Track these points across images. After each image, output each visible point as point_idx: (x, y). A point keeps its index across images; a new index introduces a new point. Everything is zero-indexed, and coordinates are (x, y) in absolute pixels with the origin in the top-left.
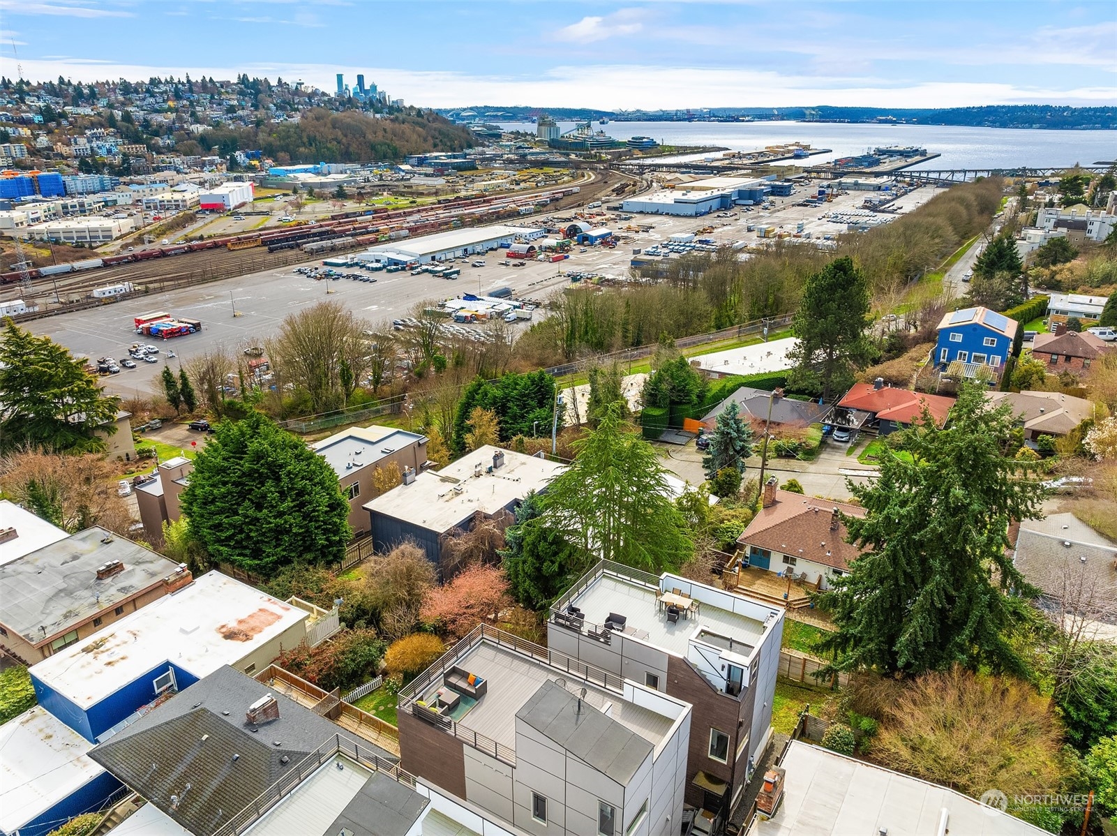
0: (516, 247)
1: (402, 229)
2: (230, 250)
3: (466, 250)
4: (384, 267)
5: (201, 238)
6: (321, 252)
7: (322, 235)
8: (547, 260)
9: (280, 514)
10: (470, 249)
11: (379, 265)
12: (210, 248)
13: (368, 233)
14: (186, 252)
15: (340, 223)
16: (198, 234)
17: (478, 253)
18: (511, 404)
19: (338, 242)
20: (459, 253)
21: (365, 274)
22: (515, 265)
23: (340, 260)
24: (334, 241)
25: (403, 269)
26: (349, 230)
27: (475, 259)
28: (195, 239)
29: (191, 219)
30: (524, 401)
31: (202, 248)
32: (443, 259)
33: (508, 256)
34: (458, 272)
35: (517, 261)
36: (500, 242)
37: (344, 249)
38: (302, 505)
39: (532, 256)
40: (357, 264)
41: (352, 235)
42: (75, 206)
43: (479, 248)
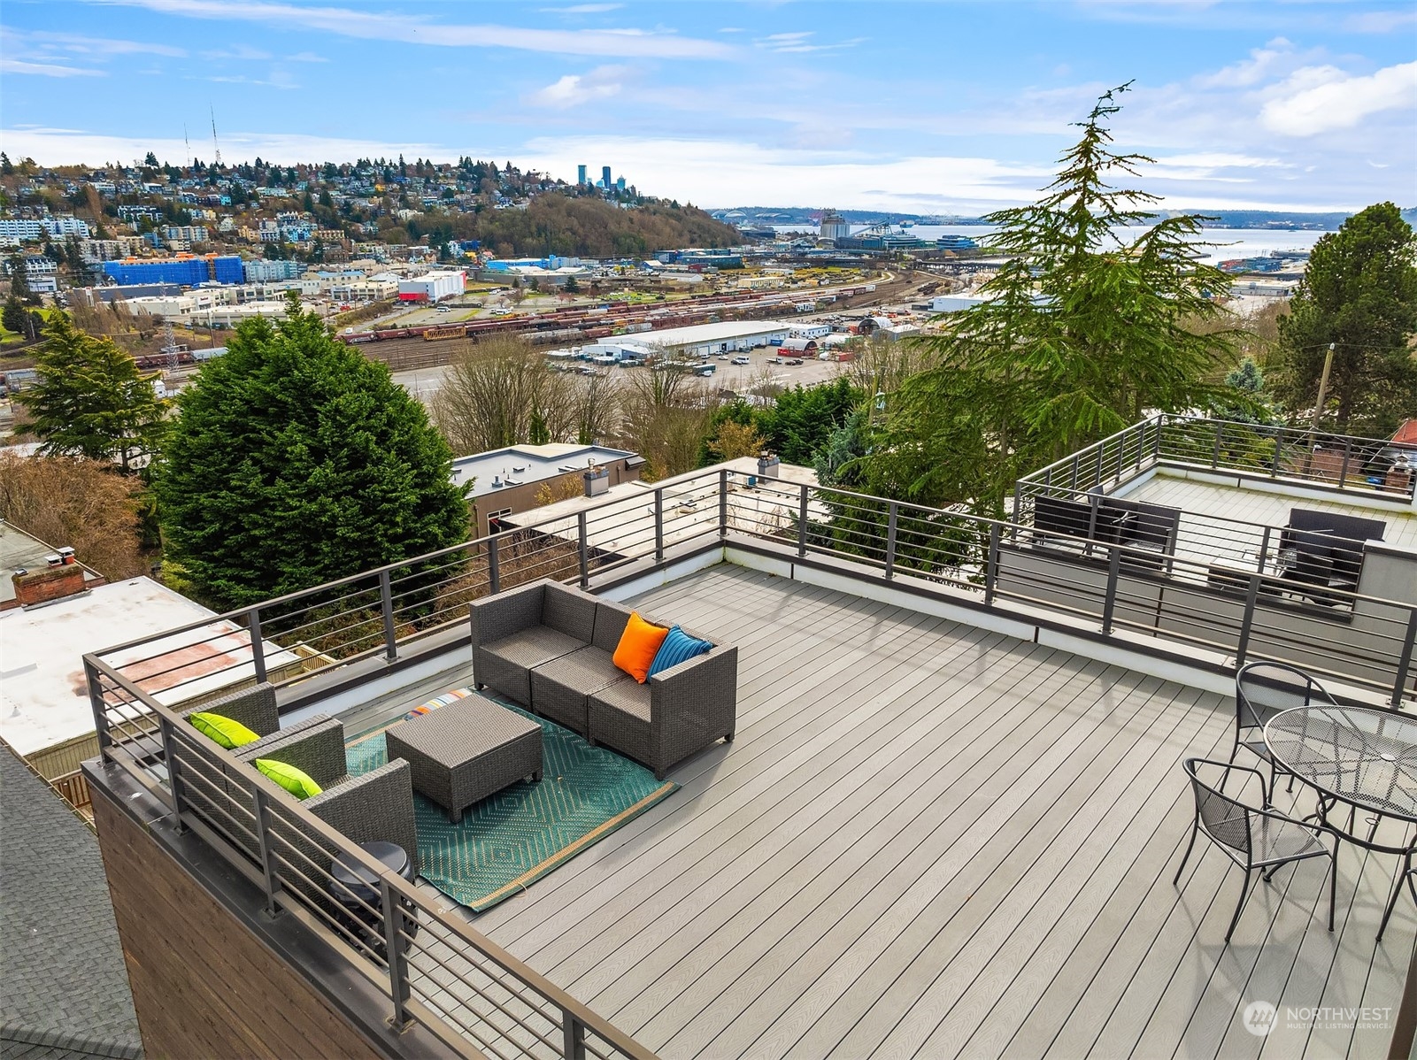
0: (789, 342)
1: (644, 322)
2: (426, 341)
3: (725, 345)
4: (617, 361)
5: (394, 327)
6: (540, 343)
7: (541, 327)
8: (832, 359)
9: (312, 494)
10: (730, 344)
11: (610, 359)
12: (402, 338)
13: (600, 325)
14: (372, 341)
15: (566, 315)
16: (391, 324)
17: (741, 350)
18: (790, 431)
19: (560, 333)
20: (716, 349)
21: (591, 368)
22: (788, 364)
23: (562, 352)
24: (556, 332)
25: (642, 364)
26: (577, 322)
27: (735, 357)
28: (386, 328)
29: (386, 309)
30: (813, 427)
31: (392, 338)
32: (694, 354)
33: (779, 354)
34: (713, 369)
35: (791, 360)
36: (770, 338)
37: (567, 342)
38: (364, 482)
39: (811, 354)
40: (582, 358)
41: (580, 328)
42: (252, 294)
43: (741, 344)
